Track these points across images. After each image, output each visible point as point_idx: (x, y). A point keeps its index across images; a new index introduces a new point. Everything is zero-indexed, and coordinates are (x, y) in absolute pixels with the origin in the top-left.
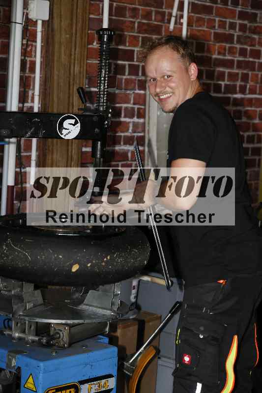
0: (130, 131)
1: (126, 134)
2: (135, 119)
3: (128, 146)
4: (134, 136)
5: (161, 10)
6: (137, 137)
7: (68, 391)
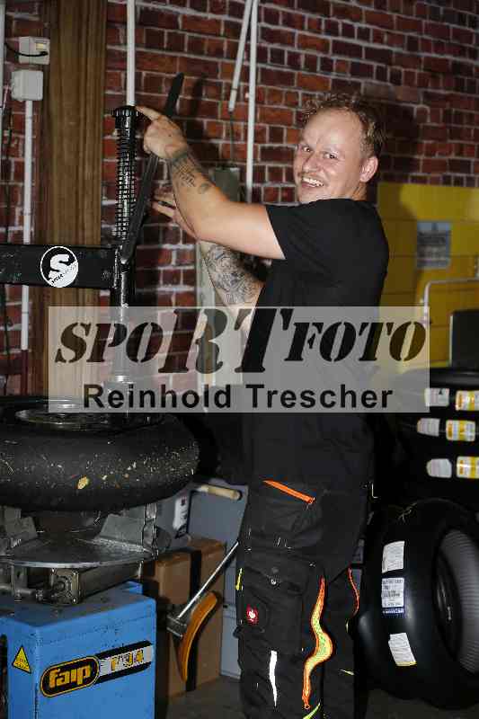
0: (173, 263)
1: (167, 268)
2: (181, 246)
3: (170, 285)
4: (179, 271)
5: (215, 80)
6: (185, 272)
7: (80, 670)
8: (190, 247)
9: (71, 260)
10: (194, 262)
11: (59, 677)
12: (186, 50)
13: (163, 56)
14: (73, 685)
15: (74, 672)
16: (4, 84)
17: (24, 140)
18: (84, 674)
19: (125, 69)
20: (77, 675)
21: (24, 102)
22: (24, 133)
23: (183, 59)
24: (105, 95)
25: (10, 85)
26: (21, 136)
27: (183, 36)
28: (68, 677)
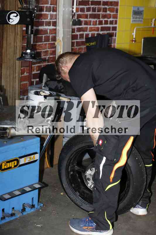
0: (49, 18)
1: (47, 20)
2: (51, 13)
3: (47, 26)
4: (51, 21)
6: (53, 22)
7: (13, 163)
8: (55, 13)
9: (17, 15)
10: (56, 19)
11: (5, 165)
14: (10, 168)
15: (11, 163)
20: (12, 164)
28: (9, 165)
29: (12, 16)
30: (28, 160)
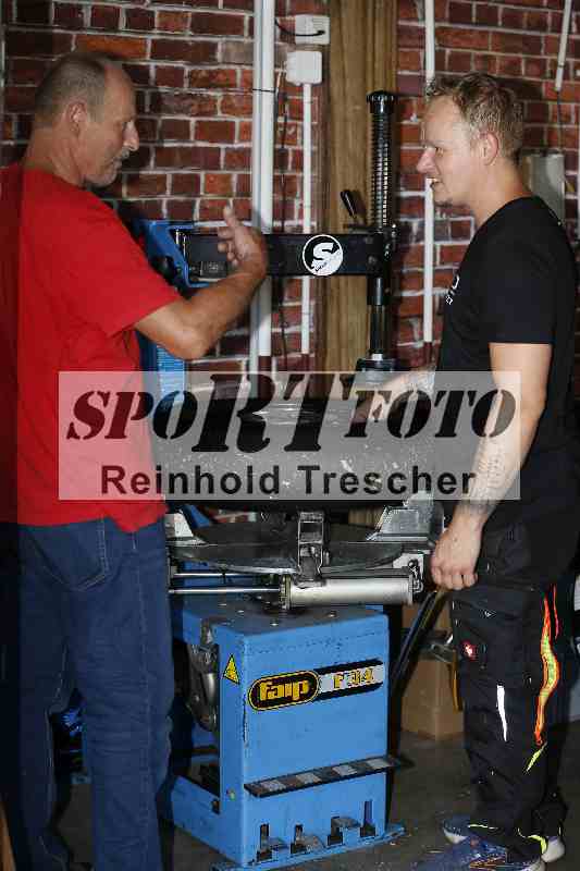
5: (538, 57)
7: (296, 685)
9: (336, 248)
11: (271, 690)
12: (500, 23)
13: (471, 30)
14: (288, 700)
15: (289, 685)
16: (276, 66)
17: (302, 128)
18: (301, 689)
19: (423, 47)
20: (293, 690)
21: (302, 86)
22: (301, 119)
23: (495, 33)
24: (397, 75)
25: (283, 67)
26: (299, 123)
27: (496, 8)
28: (282, 691)
29: (318, 250)
30: (346, 681)
